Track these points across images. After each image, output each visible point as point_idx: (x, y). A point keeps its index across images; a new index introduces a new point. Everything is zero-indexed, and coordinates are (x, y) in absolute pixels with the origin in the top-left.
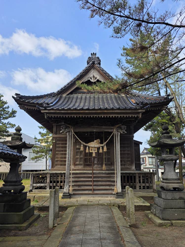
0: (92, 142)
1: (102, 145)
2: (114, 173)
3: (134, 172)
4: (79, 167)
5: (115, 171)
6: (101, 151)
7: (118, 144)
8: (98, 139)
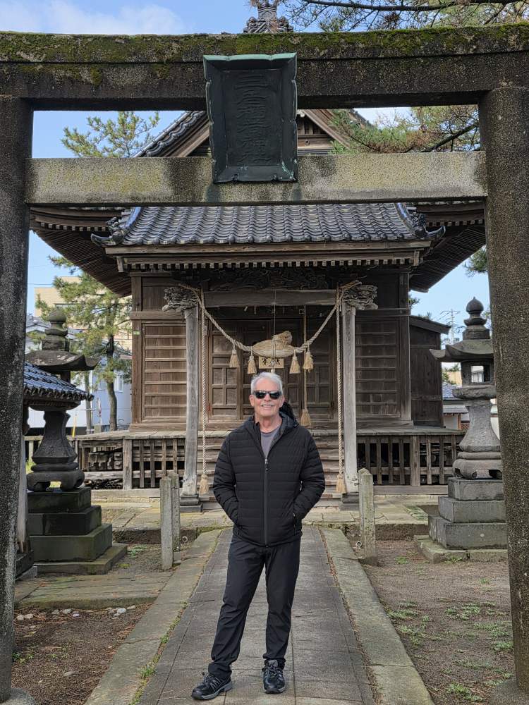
0: (266, 341)
1: (298, 350)
2: (336, 436)
3: (405, 433)
4: (223, 417)
5: (337, 428)
6: (294, 369)
7: (349, 345)
8: (284, 331)
